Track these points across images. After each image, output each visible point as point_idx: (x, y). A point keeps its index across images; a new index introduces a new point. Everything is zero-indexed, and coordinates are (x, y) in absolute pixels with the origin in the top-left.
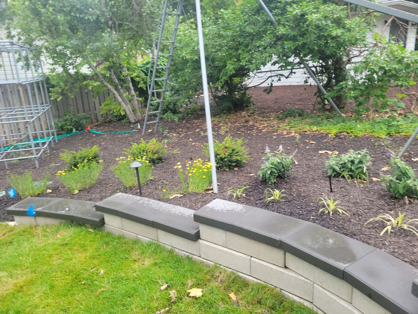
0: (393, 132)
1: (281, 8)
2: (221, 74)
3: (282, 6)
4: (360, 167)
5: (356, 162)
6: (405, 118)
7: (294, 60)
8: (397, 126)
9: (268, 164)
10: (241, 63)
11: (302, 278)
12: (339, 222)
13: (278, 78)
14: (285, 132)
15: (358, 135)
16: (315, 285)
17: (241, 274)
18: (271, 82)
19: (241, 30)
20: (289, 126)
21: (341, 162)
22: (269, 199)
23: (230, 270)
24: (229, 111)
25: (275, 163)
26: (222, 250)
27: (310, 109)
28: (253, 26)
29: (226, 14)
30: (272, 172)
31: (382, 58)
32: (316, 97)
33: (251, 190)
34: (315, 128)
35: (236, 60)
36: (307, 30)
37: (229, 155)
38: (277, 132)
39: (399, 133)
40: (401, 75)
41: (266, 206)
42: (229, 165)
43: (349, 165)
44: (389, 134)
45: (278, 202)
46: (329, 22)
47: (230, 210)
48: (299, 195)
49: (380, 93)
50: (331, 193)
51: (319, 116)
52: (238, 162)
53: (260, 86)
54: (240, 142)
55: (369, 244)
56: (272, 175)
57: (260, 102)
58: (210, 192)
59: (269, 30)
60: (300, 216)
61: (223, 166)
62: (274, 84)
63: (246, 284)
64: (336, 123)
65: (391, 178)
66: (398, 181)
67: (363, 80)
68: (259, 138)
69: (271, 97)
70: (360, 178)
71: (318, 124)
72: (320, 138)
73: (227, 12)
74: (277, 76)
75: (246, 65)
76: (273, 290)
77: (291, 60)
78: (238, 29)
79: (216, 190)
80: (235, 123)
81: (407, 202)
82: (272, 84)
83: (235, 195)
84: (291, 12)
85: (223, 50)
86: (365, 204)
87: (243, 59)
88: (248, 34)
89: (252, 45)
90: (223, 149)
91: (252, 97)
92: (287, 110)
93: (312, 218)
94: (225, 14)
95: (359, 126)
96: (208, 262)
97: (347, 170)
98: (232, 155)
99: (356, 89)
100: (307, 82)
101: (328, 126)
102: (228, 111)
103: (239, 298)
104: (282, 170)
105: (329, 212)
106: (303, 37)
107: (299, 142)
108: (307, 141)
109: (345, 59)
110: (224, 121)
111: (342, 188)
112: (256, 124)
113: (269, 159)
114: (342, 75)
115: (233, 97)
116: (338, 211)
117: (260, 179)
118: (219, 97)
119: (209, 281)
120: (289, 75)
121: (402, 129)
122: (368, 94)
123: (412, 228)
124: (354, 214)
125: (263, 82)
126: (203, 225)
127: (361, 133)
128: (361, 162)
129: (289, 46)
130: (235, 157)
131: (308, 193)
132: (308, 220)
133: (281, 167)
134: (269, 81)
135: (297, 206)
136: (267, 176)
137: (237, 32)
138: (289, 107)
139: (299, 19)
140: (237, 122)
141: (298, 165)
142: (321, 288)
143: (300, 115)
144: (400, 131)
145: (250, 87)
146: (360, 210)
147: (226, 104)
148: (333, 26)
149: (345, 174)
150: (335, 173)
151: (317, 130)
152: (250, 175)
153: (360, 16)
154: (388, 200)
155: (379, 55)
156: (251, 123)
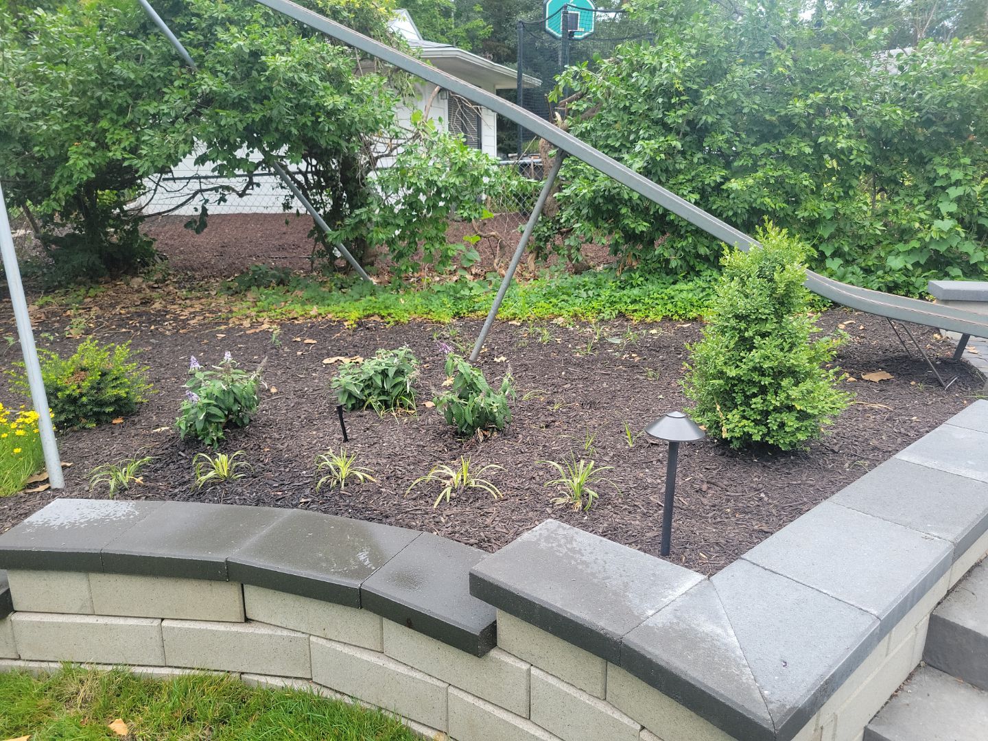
0: (465, 311)
1: (203, 29)
2: (56, 180)
3: (204, 25)
4: (400, 383)
5: (391, 373)
6: (485, 283)
7: (248, 155)
8: (471, 298)
9: (198, 399)
10: (111, 154)
11: (285, 633)
12: (357, 497)
13: (219, 196)
14: (247, 323)
15: (402, 320)
16: (312, 638)
17: (138, 670)
18: (201, 203)
19: (99, 69)
20: (256, 309)
21: (363, 377)
22: (203, 478)
23: (110, 668)
24: (93, 277)
25: (216, 393)
26: (81, 625)
27: (303, 269)
28: (132, 64)
29: (52, 23)
30: (209, 417)
31: (431, 163)
32: (311, 240)
33: (158, 465)
34: (314, 310)
35: (93, 144)
36: (271, 88)
37: (92, 388)
38: (227, 324)
39: (474, 311)
40: (467, 198)
41: (199, 495)
42: (96, 414)
43: (378, 381)
44: (457, 315)
45: (227, 480)
46: (316, 78)
47: (96, 521)
48: (277, 460)
49: (433, 233)
50: (346, 444)
51: (323, 283)
52: (121, 403)
53: (176, 212)
54: (122, 351)
55: (410, 527)
56: (210, 423)
57: (181, 252)
58: (41, 488)
59: (179, 77)
60: (278, 502)
61: (77, 417)
62: (213, 209)
63: (153, 688)
64: (357, 296)
65: (450, 397)
66: (462, 401)
67: (400, 207)
68: (180, 341)
69: (205, 239)
70: (402, 405)
71: (322, 300)
72: (326, 331)
73: (54, 18)
74: (216, 189)
75: (124, 159)
76: (222, 680)
77: (240, 153)
78: (91, 66)
79: (57, 480)
80: (113, 306)
81: (481, 438)
82: (204, 210)
83: (112, 483)
84: (226, 43)
85: (54, 117)
86: (409, 454)
87: (114, 143)
88: (122, 83)
89: (136, 109)
90: (73, 374)
91: (154, 240)
92: (251, 273)
93: (303, 500)
94: (50, 23)
95: (403, 302)
96: (44, 665)
97: (376, 392)
98: (102, 386)
99: (389, 224)
100: (291, 208)
101: (342, 304)
102: (91, 278)
103: (135, 725)
104: (236, 408)
105: (338, 482)
106: (263, 104)
107: (278, 343)
108: (299, 339)
109: (363, 160)
110: (80, 303)
111: (368, 429)
112: (170, 307)
113: (200, 387)
114: (361, 194)
115: (102, 241)
116: (356, 477)
117: (182, 436)
118: (57, 241)
119: (48, 711)
120: (247, 188)
121: (479, 304)
122: (413, 234)
123: (485, 484)
124: (388, 478)
125: (182, 205)
126: (19, 572)
127: (406, 315)
128: (400, 372)
129: (231, 121)
130: (109, 390)
131: (296, 451)
132: (296, 506)
133: (232, 400)
134: (197, 202)
135: (270, 482)
136: (199, 426)
137: (89, 74)
138: (253, 264)
139: (248, 62)
140: (118, 303)
141: (276, 394)
142: (325, 641)
143: (281, 282)
144: (476, 308)
145: (149, 216)
146: (400, 468)
147: (81, 259)
148: (325, 88)
149: (372, 400)
150: (354, 402)
151: (320, 314)
152: (158, 430)
153: (379, 71)
154: (449, 441)
155: (424, 156)
156: (157, 306)
